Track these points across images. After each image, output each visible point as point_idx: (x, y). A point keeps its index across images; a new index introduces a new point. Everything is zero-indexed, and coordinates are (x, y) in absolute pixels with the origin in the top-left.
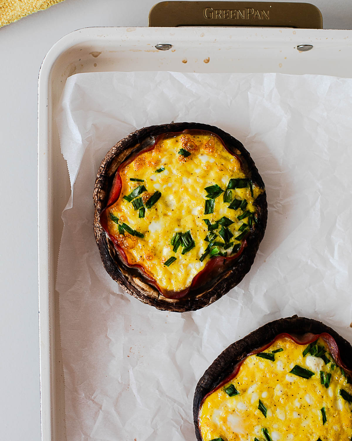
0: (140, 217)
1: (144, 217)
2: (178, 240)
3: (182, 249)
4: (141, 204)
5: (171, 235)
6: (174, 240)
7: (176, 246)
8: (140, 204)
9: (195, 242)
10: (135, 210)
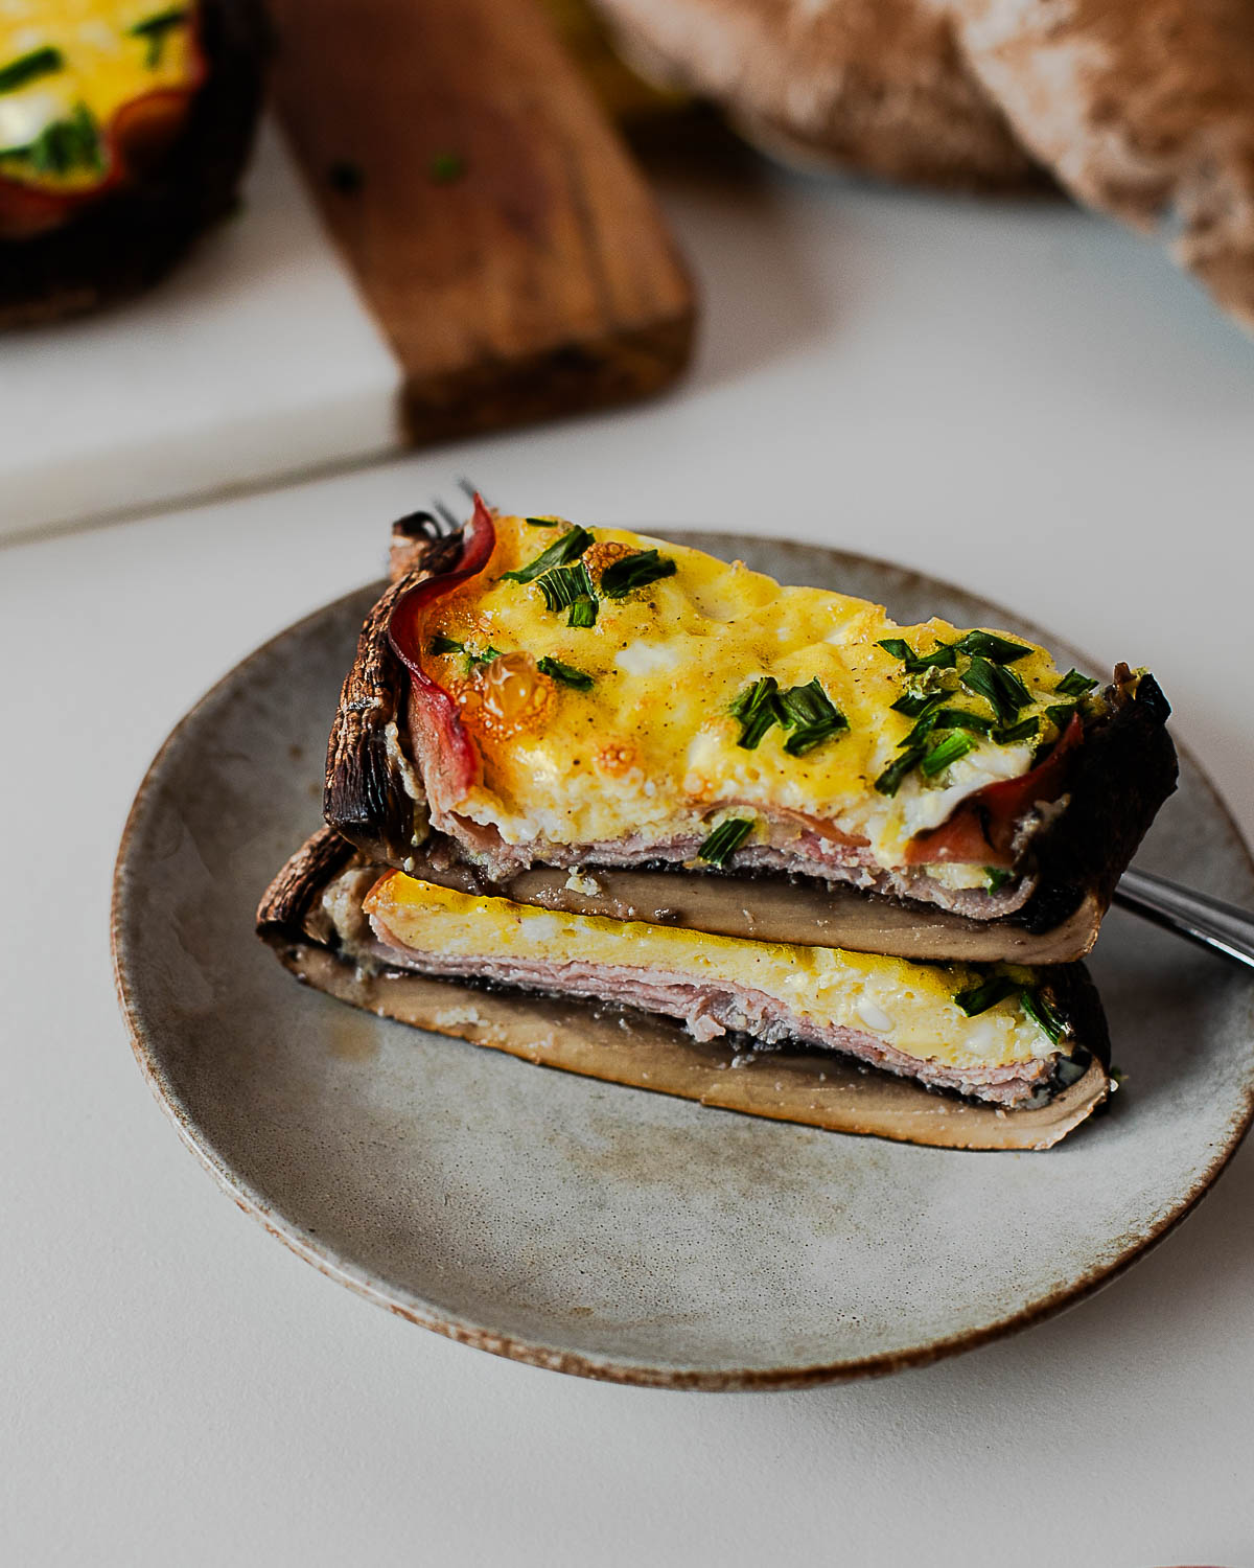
0: (571, 623)
1: (593, 623)
2: (764, 706)
3: (784, 737)
4: (579, 587)
5: (727, 688)
6: (746, 707)
7: (757, 727)
8: (571, 586)
9: (848, 718)
10: (549, 608)
